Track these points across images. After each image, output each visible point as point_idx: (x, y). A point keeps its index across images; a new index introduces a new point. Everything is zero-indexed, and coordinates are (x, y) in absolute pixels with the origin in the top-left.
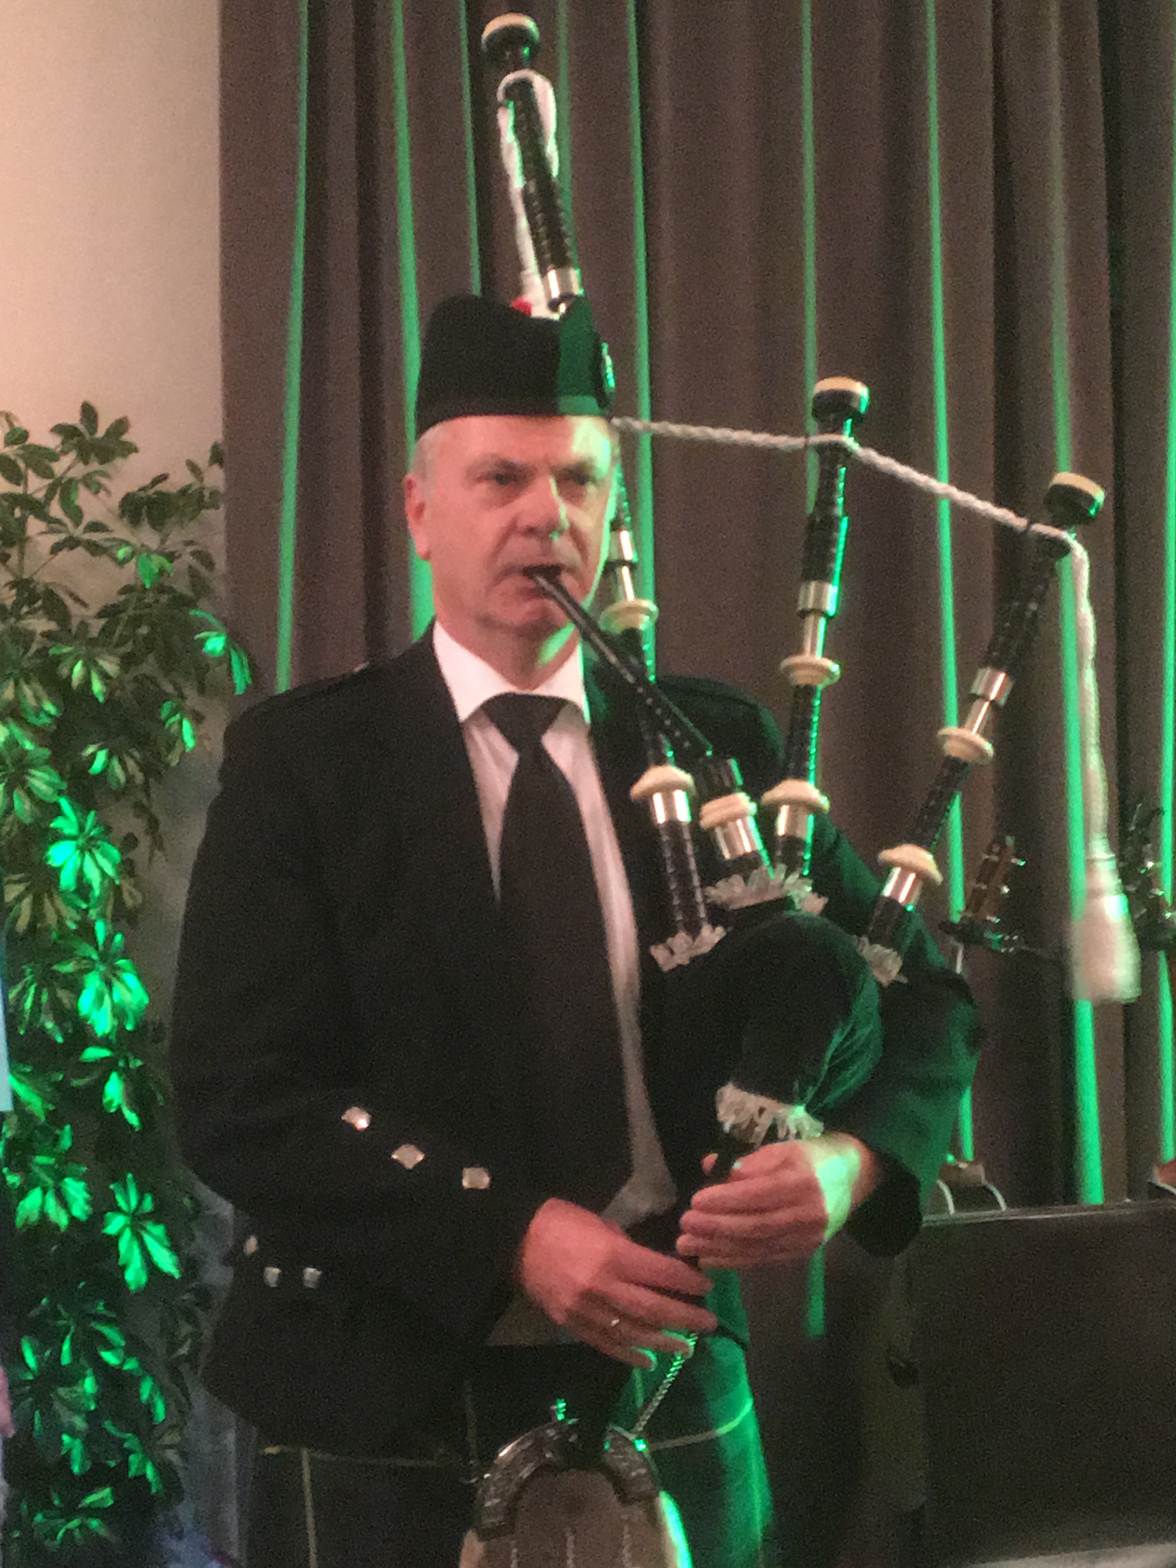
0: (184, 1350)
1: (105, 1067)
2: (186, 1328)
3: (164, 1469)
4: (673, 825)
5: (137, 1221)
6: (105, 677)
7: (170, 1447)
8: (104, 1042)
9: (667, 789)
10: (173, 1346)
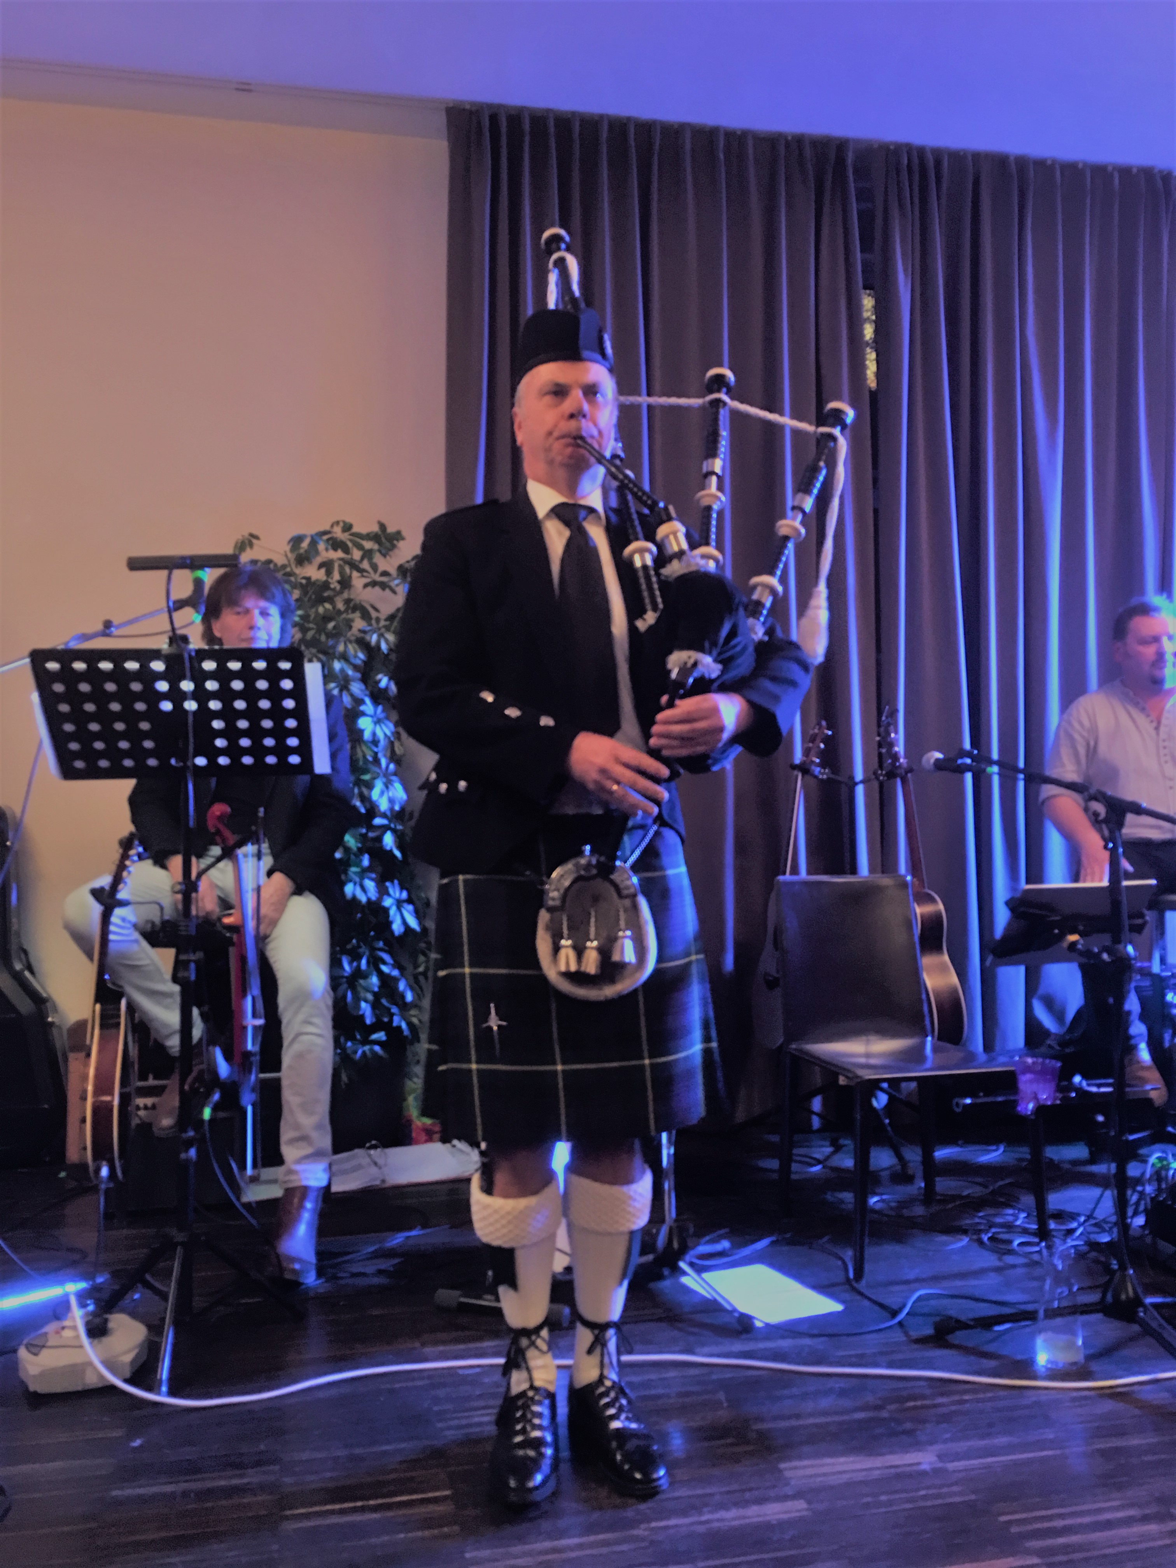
0: (421, 969)
1: (384, 828)
2: (422, 958)
3: (410, 1025)
4: (645, 567)
5: (399, 903)
6: (387, 641)
7: (414, 1016)
8: (384, 815)
9: (642, 551)
10: (416, 966)
